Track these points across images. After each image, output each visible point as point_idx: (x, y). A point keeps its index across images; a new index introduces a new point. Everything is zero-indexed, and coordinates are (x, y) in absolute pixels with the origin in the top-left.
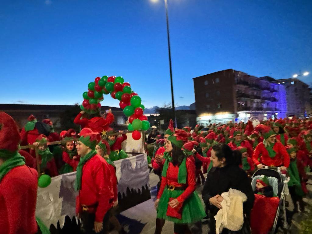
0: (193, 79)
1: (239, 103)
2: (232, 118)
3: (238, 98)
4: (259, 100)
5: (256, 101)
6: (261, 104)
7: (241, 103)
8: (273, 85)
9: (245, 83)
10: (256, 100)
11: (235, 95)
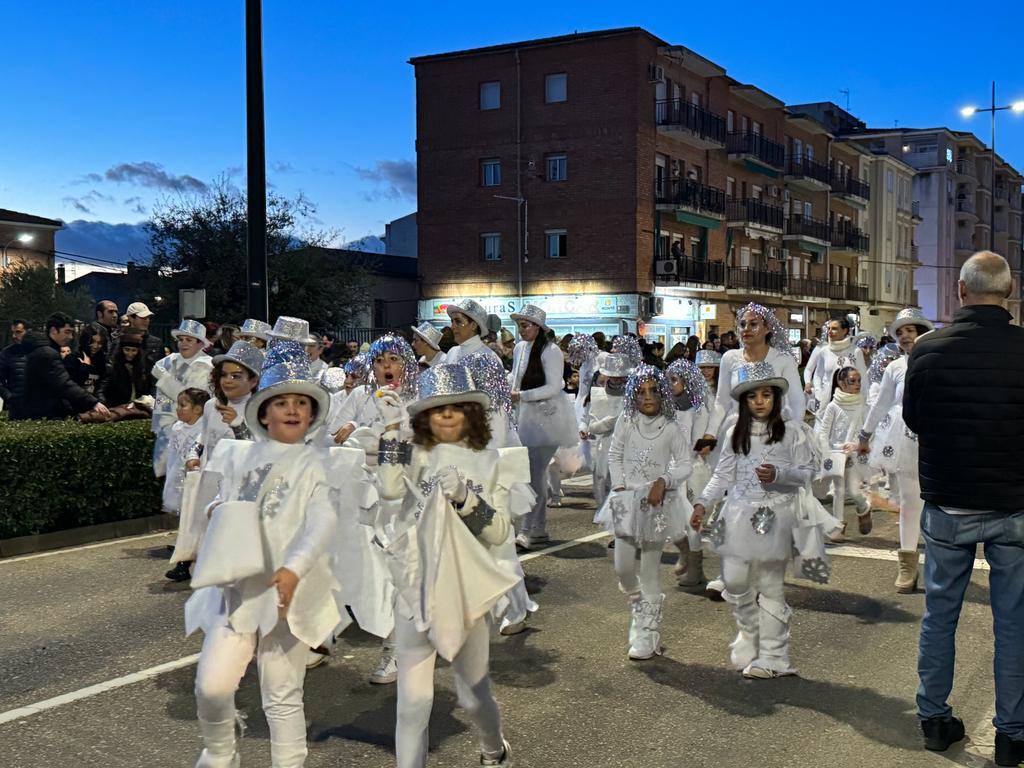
0: (413, 61)
1: (664, 233)
2: (616, 320)
3: (661, 207)
4: (770, 232)
5: (754, 235)
6: (780, 255)
7: (677, 237)
8: (853, 153)
9: (707, 123)
10: (754, 230)
11: (645, 189)
